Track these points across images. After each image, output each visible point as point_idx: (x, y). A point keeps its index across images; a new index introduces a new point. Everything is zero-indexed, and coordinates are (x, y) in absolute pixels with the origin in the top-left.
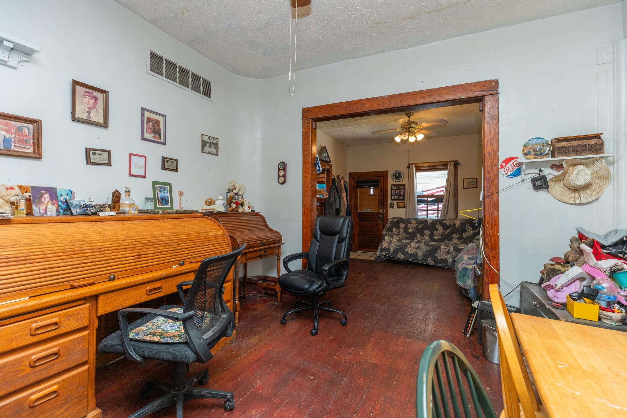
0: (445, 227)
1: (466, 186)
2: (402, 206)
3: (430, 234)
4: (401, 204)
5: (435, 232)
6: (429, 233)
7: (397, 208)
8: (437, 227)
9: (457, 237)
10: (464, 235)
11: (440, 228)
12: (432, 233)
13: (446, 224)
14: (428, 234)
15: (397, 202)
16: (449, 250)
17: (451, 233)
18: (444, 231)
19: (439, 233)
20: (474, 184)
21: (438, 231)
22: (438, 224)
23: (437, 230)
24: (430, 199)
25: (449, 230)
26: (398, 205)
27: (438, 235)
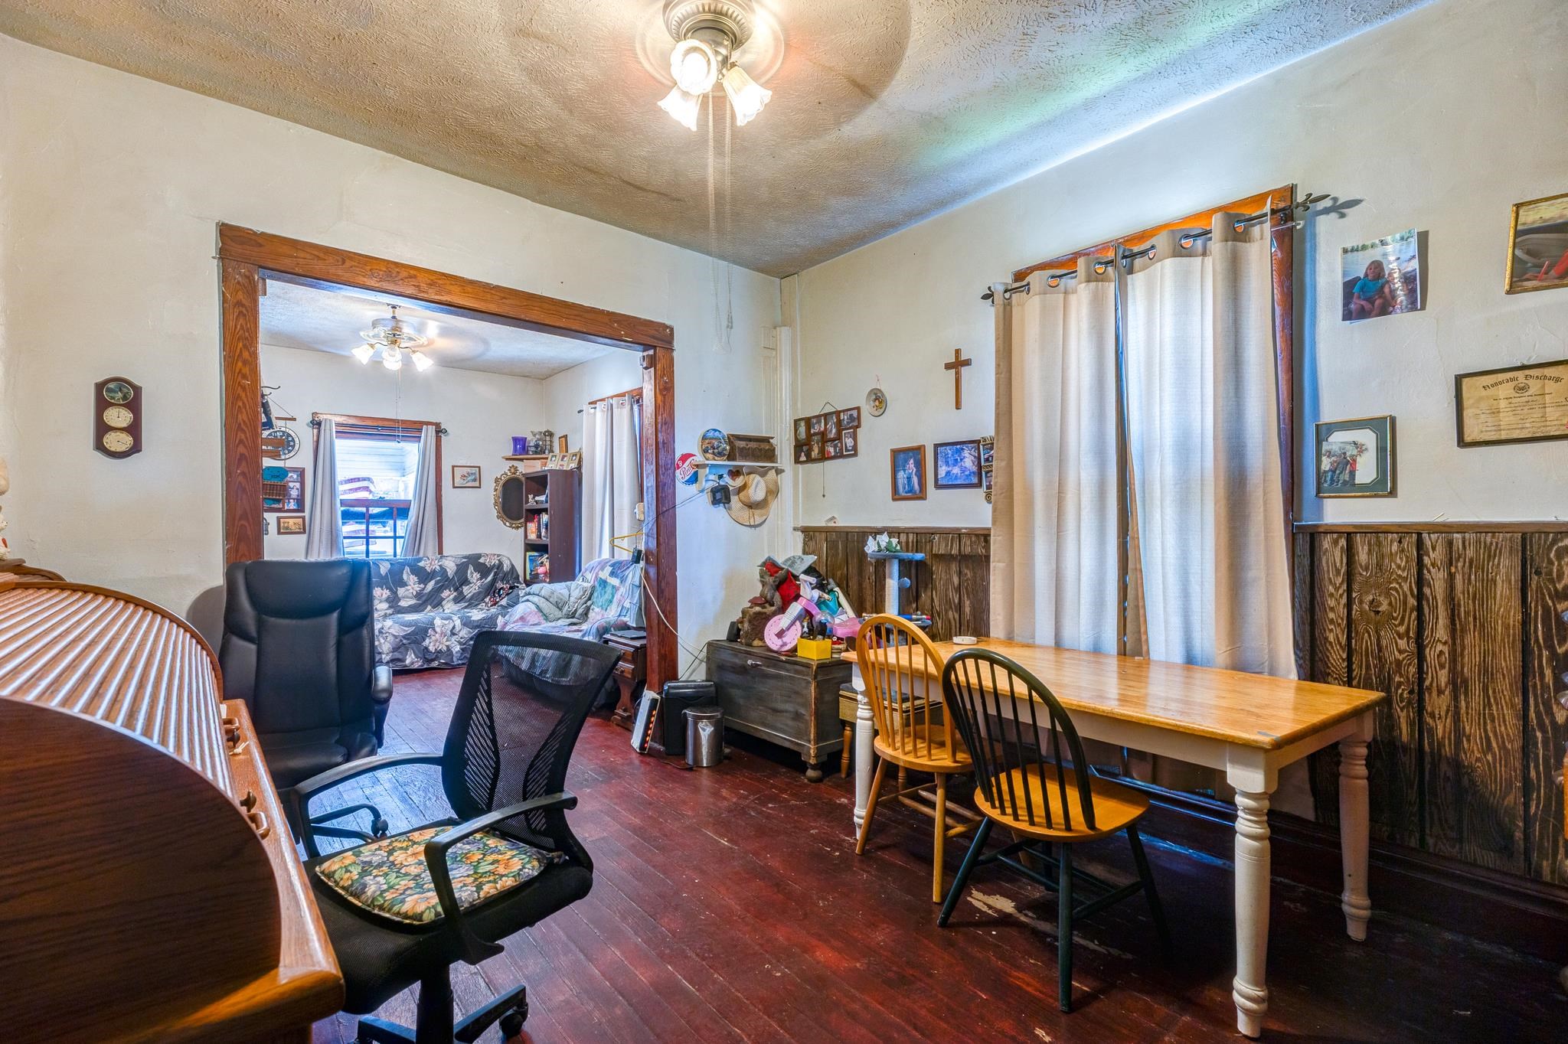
0: (424, 576)
1: (458, 481)
2: (294, 528)
3: (388, 597)
4: (291, 521)
5: (401, 591)
6: (386, 593)
7: (279, 533)
8: (405, 577)
9: (452, 597)
10: (466, 589)
11: (411, 579)
12: (395, 593)
13: (423, 568)
14: (385, 596)
15: (279, 519)
16: (454, 627)
17: (438, 590)
18: (422, 586)
19: (411, 591)
20: (475, 480)
21: (409, 587)
22: (407, 569)
23: (404, 584)
24: (374, 510)
25: (432, 583)
26: (282, 525)
27: (408, 597)
